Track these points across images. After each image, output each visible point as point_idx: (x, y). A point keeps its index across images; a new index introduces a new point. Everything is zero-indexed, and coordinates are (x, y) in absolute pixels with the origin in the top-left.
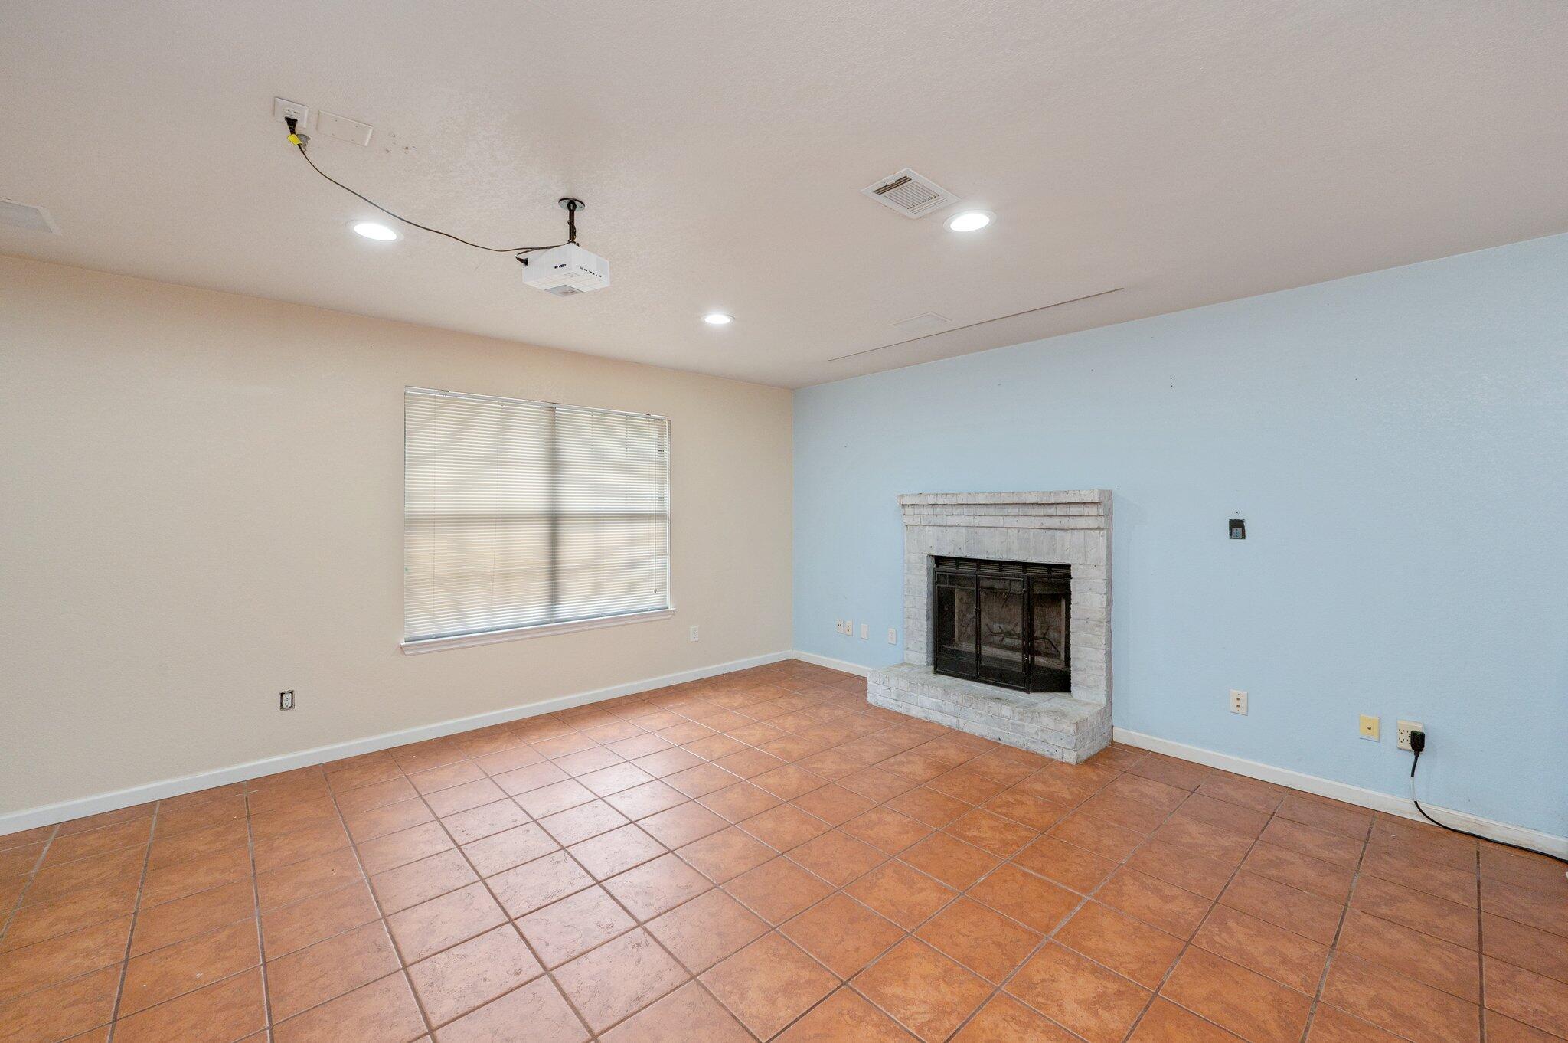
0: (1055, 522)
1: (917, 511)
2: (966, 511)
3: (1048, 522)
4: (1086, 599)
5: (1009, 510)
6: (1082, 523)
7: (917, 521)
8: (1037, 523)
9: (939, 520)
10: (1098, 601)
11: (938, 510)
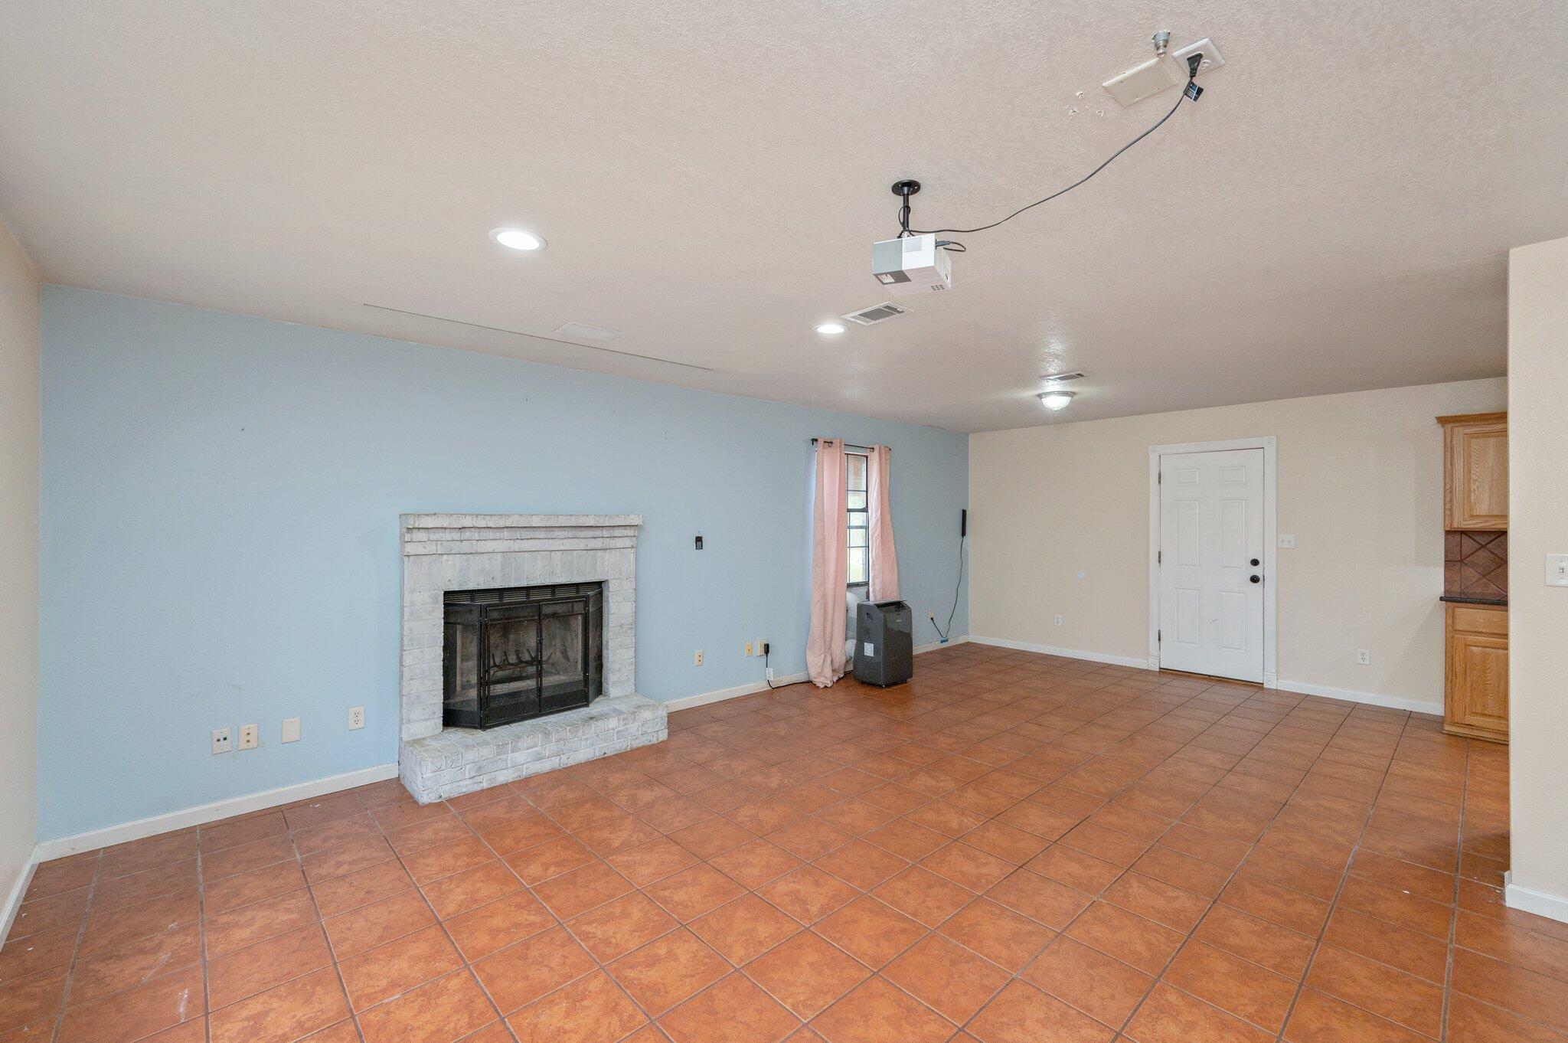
0: (599, 543)
1: (433, 536)
2: (506, 534)
3: (593, 544)
4: (617, 609)
5: (557, 533)
6: (619, 543)
7: (431, 548)
8: (582, 544)
9: (465, 547)
10: (628, 608)
11: (467, 534)
